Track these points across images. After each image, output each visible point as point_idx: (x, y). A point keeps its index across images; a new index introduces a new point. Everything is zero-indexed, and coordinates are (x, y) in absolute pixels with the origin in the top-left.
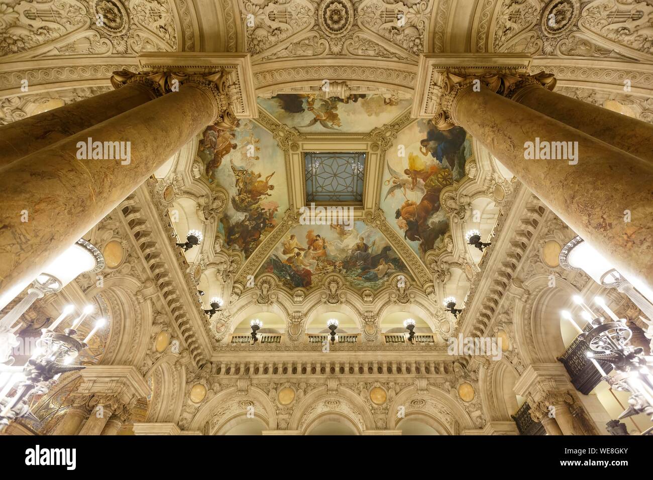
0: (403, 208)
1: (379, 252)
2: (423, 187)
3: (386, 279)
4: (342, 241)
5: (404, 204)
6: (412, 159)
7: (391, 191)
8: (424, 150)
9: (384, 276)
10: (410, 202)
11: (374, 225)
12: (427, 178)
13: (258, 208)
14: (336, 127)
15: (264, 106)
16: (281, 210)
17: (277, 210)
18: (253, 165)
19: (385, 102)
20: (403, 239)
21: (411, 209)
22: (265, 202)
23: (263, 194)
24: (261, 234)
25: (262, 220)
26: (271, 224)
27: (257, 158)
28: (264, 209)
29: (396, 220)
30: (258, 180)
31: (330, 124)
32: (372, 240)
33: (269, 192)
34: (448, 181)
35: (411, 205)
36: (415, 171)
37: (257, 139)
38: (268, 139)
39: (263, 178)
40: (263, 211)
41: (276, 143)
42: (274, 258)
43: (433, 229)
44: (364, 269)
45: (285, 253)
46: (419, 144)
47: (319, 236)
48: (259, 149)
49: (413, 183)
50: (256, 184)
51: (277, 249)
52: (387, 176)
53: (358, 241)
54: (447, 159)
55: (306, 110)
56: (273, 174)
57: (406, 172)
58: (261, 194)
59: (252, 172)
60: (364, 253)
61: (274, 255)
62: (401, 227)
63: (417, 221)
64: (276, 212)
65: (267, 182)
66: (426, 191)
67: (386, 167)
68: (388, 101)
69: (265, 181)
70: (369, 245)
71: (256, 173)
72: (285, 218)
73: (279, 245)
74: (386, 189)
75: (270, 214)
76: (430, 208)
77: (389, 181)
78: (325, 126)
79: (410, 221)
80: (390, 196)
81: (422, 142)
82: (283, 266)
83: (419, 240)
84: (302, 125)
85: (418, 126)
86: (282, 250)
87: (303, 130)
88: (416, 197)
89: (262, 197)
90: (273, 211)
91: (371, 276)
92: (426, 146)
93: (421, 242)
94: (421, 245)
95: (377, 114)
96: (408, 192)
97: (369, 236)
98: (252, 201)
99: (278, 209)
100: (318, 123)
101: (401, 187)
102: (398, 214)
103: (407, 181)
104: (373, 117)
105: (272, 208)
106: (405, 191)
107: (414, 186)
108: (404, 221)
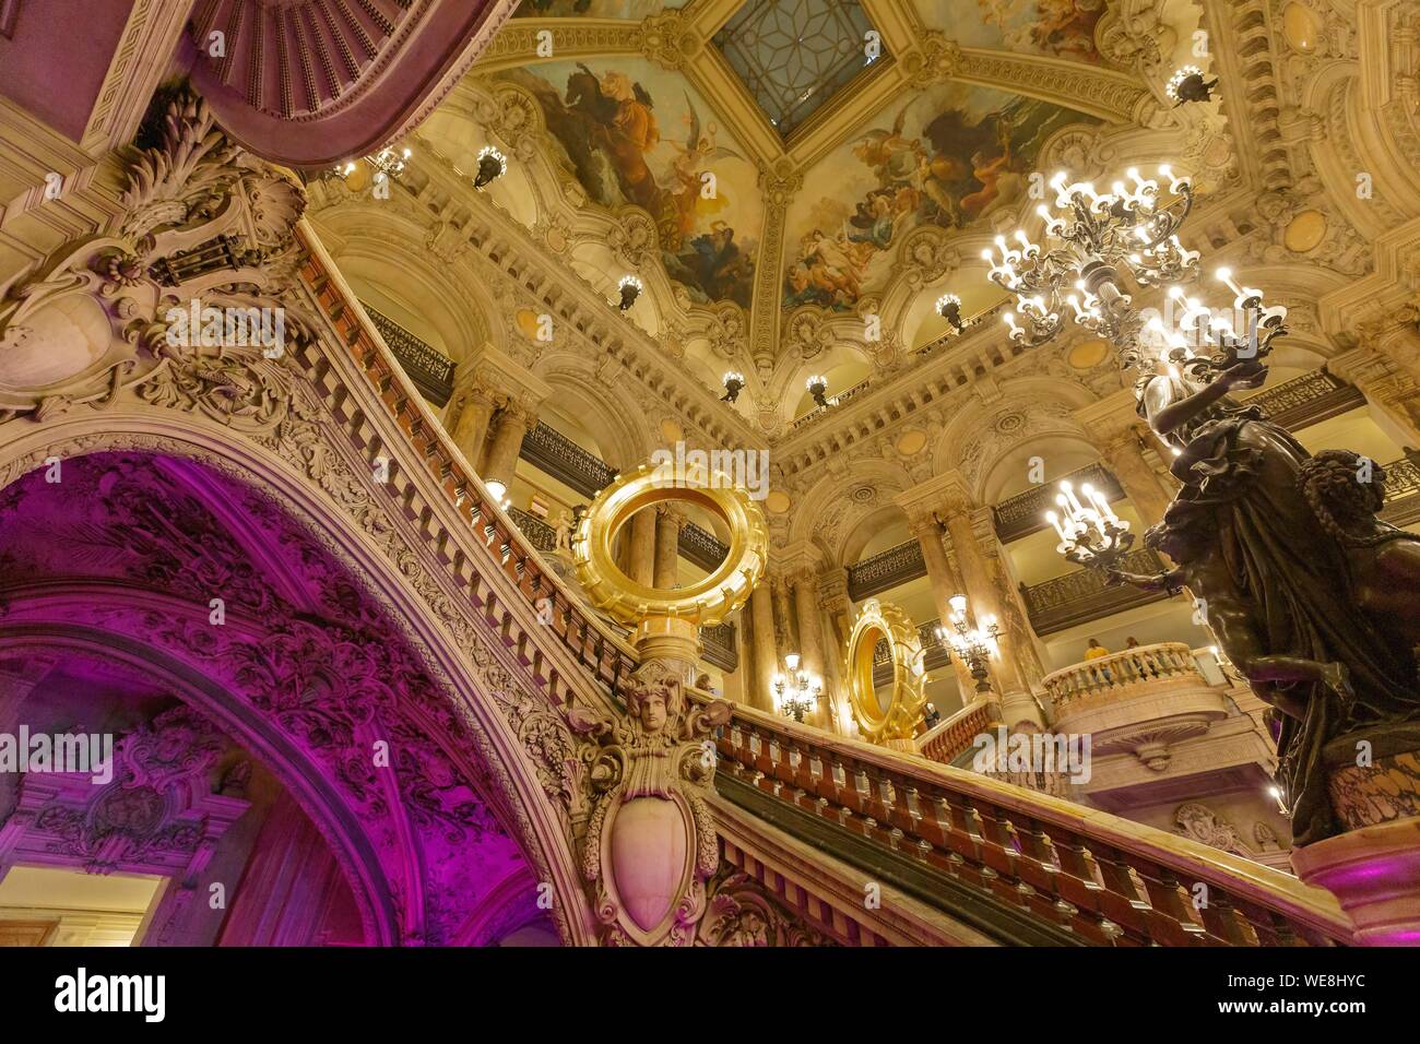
0: (650, 118)
2: (667, 187)
5: (656, 125)
7: (695, 125)
8: (720, 227)
10: (654, 141)
11: (655, 22)
12: (680, 206)
14: (859, 144)
15: (990, 94)
19: (820, 233)
20: (581, 59)
21: (641, 133)
31: (872, 141)
34: (665, 240)
35: (648, 141)
36: (699, 192)
38: (966, 34)
41: (947, 36)
43: (589, 157)
46: (731, 225)
49: (684, 174)
52: (723, 139)
54: (694, 255)
55: (921, 137)
62: (611, 76)
66: (661, 187)
67: (737, 149)
68: (818, 237)
74: (705, 117)
77: (713, 134)
78: (877, 133)
81: (731, 232)
83: (570, 99)
85: (754, 241)
87: (908, 98)
88: (658, 160)
92: (723, 233)
93: (562, 100)
94: (555, 96)
95: (815, 208)
96: (672, 154)
101: (689, 146)
102: (643, 97)
103: (692, 165)
104: (818, 201)
106: (679, 150)
107: (678, 171)
108: (621, 97)
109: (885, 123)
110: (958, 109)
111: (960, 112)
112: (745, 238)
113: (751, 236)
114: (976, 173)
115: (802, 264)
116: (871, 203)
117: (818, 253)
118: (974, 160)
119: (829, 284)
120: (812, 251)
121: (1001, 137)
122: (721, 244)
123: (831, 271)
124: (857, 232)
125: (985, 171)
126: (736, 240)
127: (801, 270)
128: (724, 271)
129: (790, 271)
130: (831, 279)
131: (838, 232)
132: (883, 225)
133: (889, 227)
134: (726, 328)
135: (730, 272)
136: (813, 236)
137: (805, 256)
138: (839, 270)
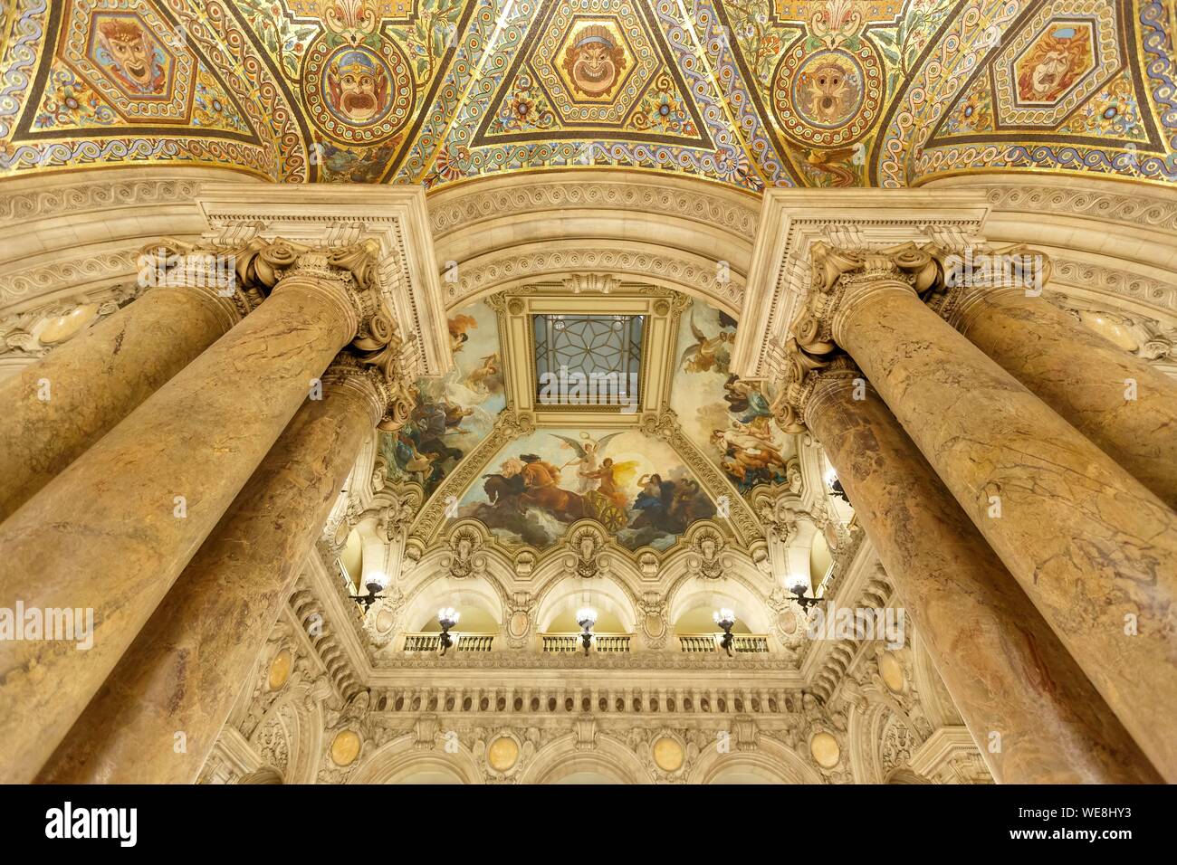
0: (544, 464)
1: (449, 446)
2: (588, 489)
3: (406, 478)
4: (461, 381)
5: (551, 464)
6: (629, 467)
7: (572, 443)
8: (646, 480)
9: (409, 472)
10: (557, 473)
11: (500, 425)
12: (606, 493)
14: (685, 365)
19: (718, 431)
20: (482, 473)
21: (546, 476)
29: (516, 456)
31: (692, 357)
32: (471, 427)
34: (611, 525)
35: (553, 477)
36: (612, 474)
43: (522, 518)
44: (414, 436)
46: (653, 472)
47: (465, 338)
49: (592, 473)
52: (597, 435)
53: (464, 408)
54: (641, 515)
55: (722, 330)
57: (607, 462)
60: (443, 422)
62: (505, 465)
63: (526, 490)
66: (584, 494)
68: (719, 434)
70: (461, 427)
76: (559, 508)
77: (588, 438)
78: (689, 350)
79: (523, 480)
80: (562, 442)
81: (657, 477)
83: (492, 499)
84: (695, 318)
85: (678, 468)
87: (686, 318)
88: (569, 481)
91: (405, 453)
92: (652, 482)
93: (488, 502)
94: (483, 505)
95: (698, 419)
97: (477, 421)
100: (696, 341)
101: (581, 457)
102: (530, 459)
103: (593, 464)
104: (696, 414)
106: (576, 464)
107: (588, 475)
108: (519, 470)
109: (688, 340)
112: (670, 471)
113: (674, 466)
115: (727, 458)
116: (733, 391)
117: (730, 444)
119: (758, 462)
120: (725, 445)
122: (656, 489)
123: (751, 452)
124: (743, 415)
126: (665, 477)
127: (730, 462)
128: (674, 504)
129: (724, 467)
130: (755, 457)
131: (730, 423)
132: (756, 400)
133: (761, 398)
134: (704, 553)
135: (680, 502)
136: (716, 435)
137: (725, 452)
138: (755, 448)
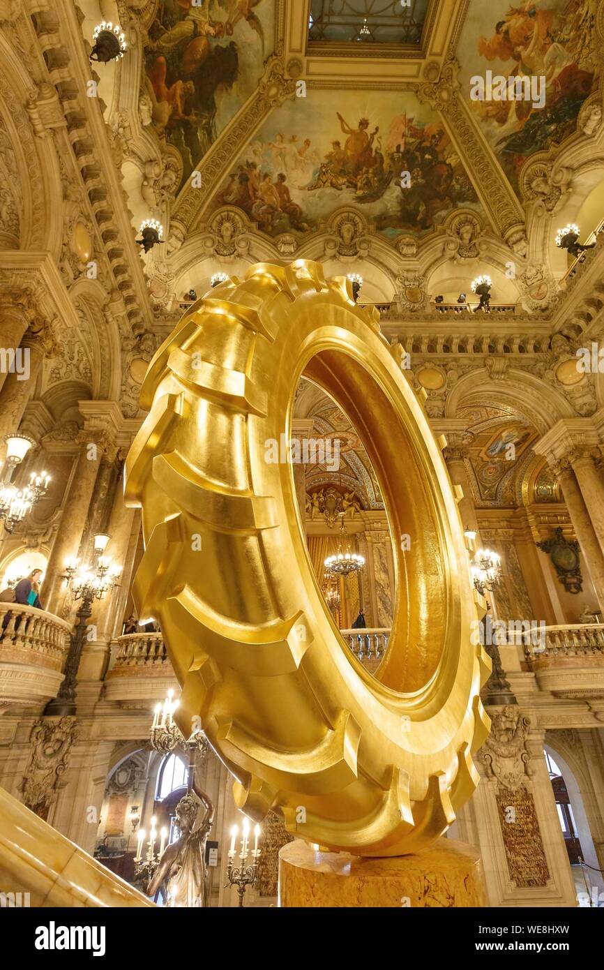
13: (392, 159)
15: (229, 117)
16: (413, 109)
17: (411, 120)
18: (316, 153)
22: (387, 142)
23: (370, 143)
24: (444, 162)
25: (418, 154)
26: (434, 137)
27: (307, 143)
28: (398, 147)
30: (343, 147)
33: (370, 130)
37: (278, 138)
38: (280, 116)
39: (343, 138)
40: (402, 149)
41: (289, 103)
42: (504, 144)
45: (502, 120)
48: (293, 137)
50: (349, 153)
51: (489, 135)
55: (232, 38)
56: (340, 117)
58: (368, 148)
59: (328, 157)
61: (499, 143)
64: (414, 123)
65: (352, 132)
69: (349, 135)
71: (331, 149)
72: (433, 103)
73: (481, 130)
75: (412, 136)
82: (526, 131)
84: (260, 47)
86: (495, 123)
89: (374, 145)
90: (410, 128)
98: (377, 165)
99: (409, 116)
100: (255, 11)
105: (403, 128)
110: (234, 85)
111: (231, 86)
114: (180, 82)
118: (190, 84)
121: (196, 115)
125: (179, 92)
